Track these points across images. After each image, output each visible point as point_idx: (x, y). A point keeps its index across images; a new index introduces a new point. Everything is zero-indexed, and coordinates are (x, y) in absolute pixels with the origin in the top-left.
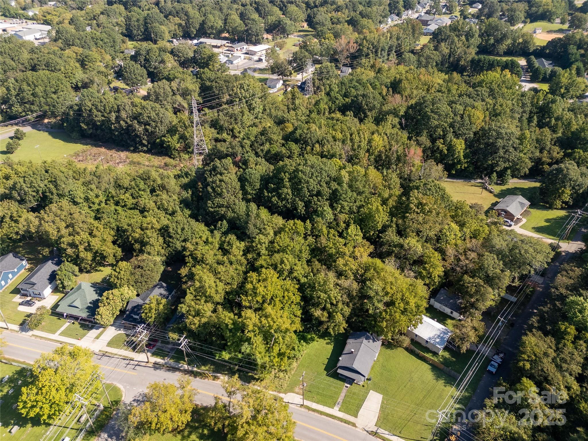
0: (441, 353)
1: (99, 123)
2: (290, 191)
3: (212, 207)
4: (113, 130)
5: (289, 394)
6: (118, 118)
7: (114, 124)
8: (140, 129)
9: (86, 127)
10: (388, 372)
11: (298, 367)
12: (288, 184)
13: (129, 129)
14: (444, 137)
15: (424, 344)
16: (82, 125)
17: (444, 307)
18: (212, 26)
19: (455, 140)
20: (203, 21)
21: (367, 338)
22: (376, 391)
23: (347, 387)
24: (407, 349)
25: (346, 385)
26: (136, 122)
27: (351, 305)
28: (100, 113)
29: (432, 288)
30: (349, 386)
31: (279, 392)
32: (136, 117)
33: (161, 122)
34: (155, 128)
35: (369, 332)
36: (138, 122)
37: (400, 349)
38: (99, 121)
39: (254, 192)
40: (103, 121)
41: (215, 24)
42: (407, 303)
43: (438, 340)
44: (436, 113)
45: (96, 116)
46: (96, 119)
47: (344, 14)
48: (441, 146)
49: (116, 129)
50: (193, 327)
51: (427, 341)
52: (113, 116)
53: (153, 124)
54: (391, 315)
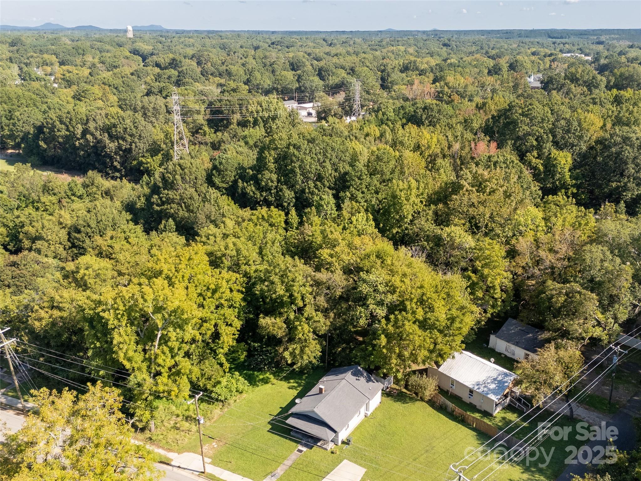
0: (498, 412)
1: (61, 140)
2: (274, 177)
3: (157, 205)
4: (78, 149)
5: (186, 454)
6: (85, 132)
7: (78, 139)
8: (112, 146)
9: (45, 146)
10: (388, 434)
11: (221, 417)
12: (272, 166)
13: (98, 148)
14: (539, 148)
15: (465, 397)
16: (42, 143)
17: (513, 347)
18: (258, 85)
19: (555, 151)
20: (248, 79)
21: (356, 374)
22: (356, 462)
23: (300, 451)
24: (432, 403)
25: (300, 447)
26: (106, 135)
27: (332, 315)
28: (63, 126)
29: (490, 311)
30: (304, 449)
31: (169, 450)
32: (107, 129)
33: (140, 136)
34: (131, 145)
35: (360, 365)
36: (109, 135)
37: (419, 404)
38: (62, 137)
39: (225, 185)
40: (66, 136)
41: (262, 82)
42: (431, 309)
43: (493, 386)
44: (526, 116)
45: (58, 130)
46: (58, 134)
47: (428, 77)
48: (534, 160)
49: (82, 147)
50: (37, 324)
51: (471, 391)
52: (79, 130)
53: (129, 139)
54: (396, 325)
